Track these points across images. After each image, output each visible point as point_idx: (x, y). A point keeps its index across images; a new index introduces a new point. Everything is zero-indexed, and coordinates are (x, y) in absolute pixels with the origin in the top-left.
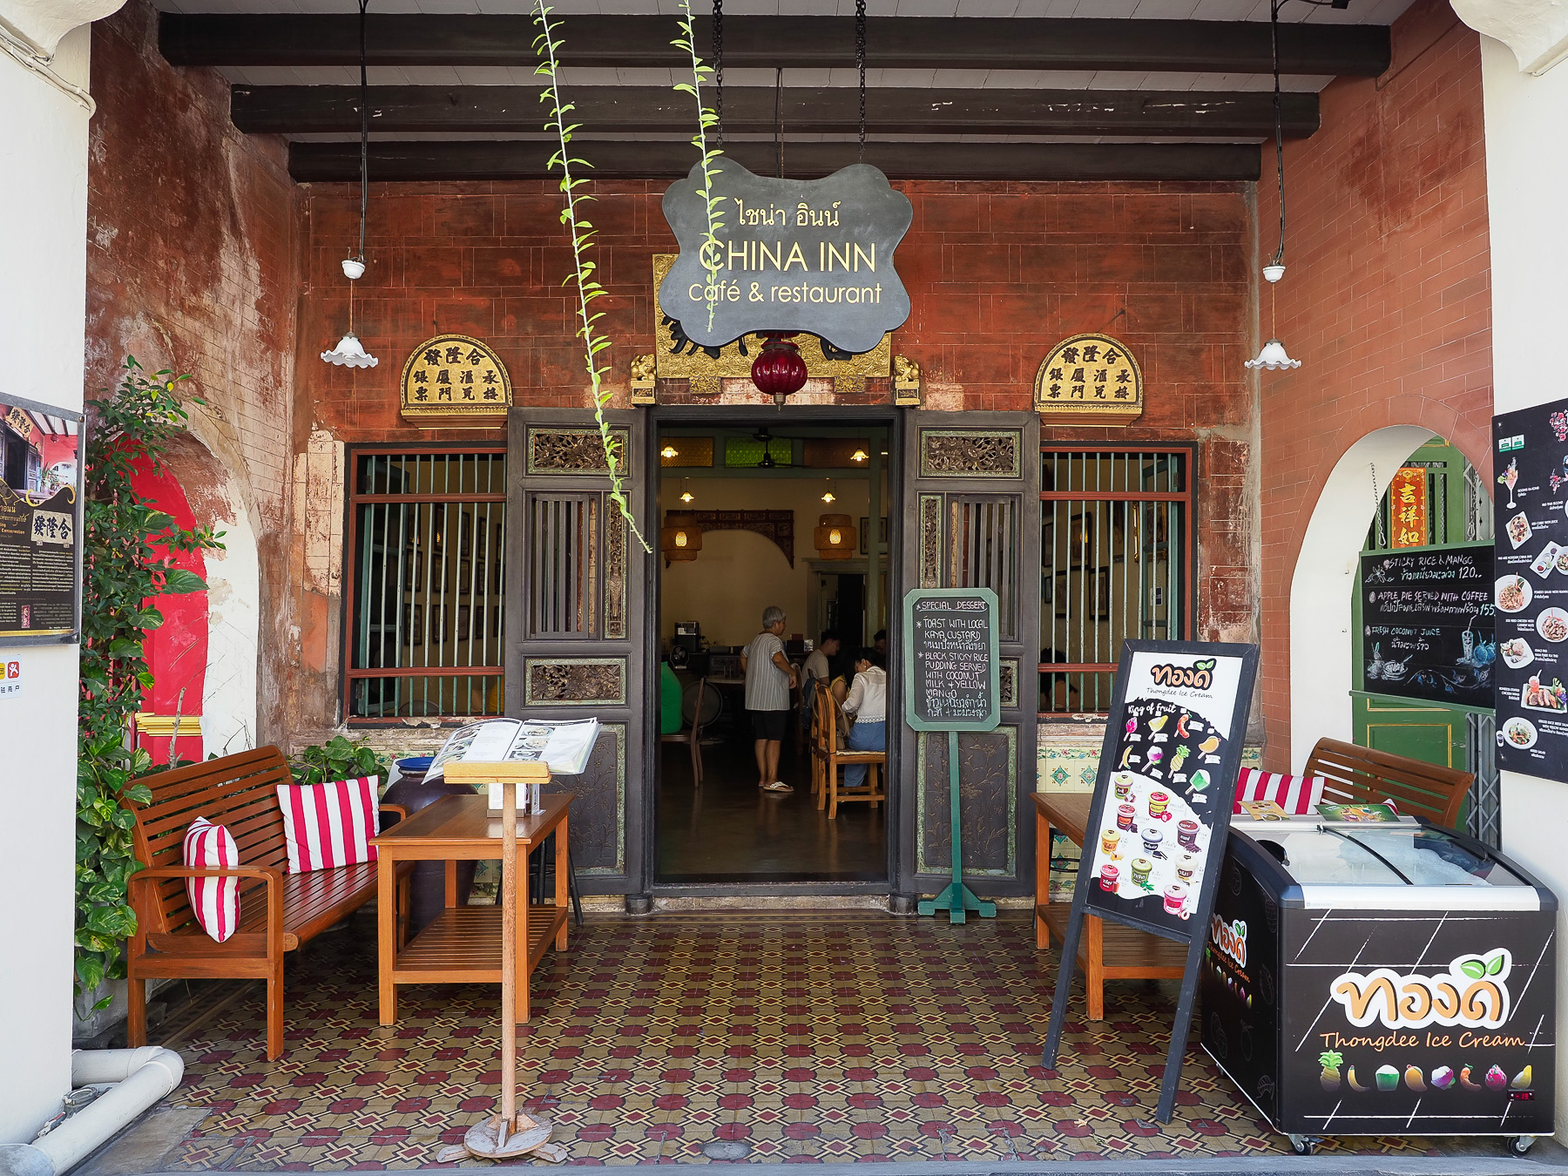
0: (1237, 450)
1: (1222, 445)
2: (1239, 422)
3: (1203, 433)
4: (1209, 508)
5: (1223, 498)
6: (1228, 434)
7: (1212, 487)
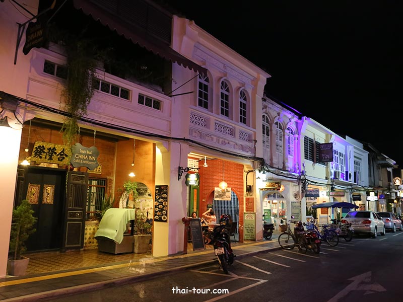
0: (112, 180)
1: (110, 179)
2: (113, 176)
3: (108, 177)
4: (108, 188)
5: (110, 187)
6: (111, 178)
7: (109, 185)
